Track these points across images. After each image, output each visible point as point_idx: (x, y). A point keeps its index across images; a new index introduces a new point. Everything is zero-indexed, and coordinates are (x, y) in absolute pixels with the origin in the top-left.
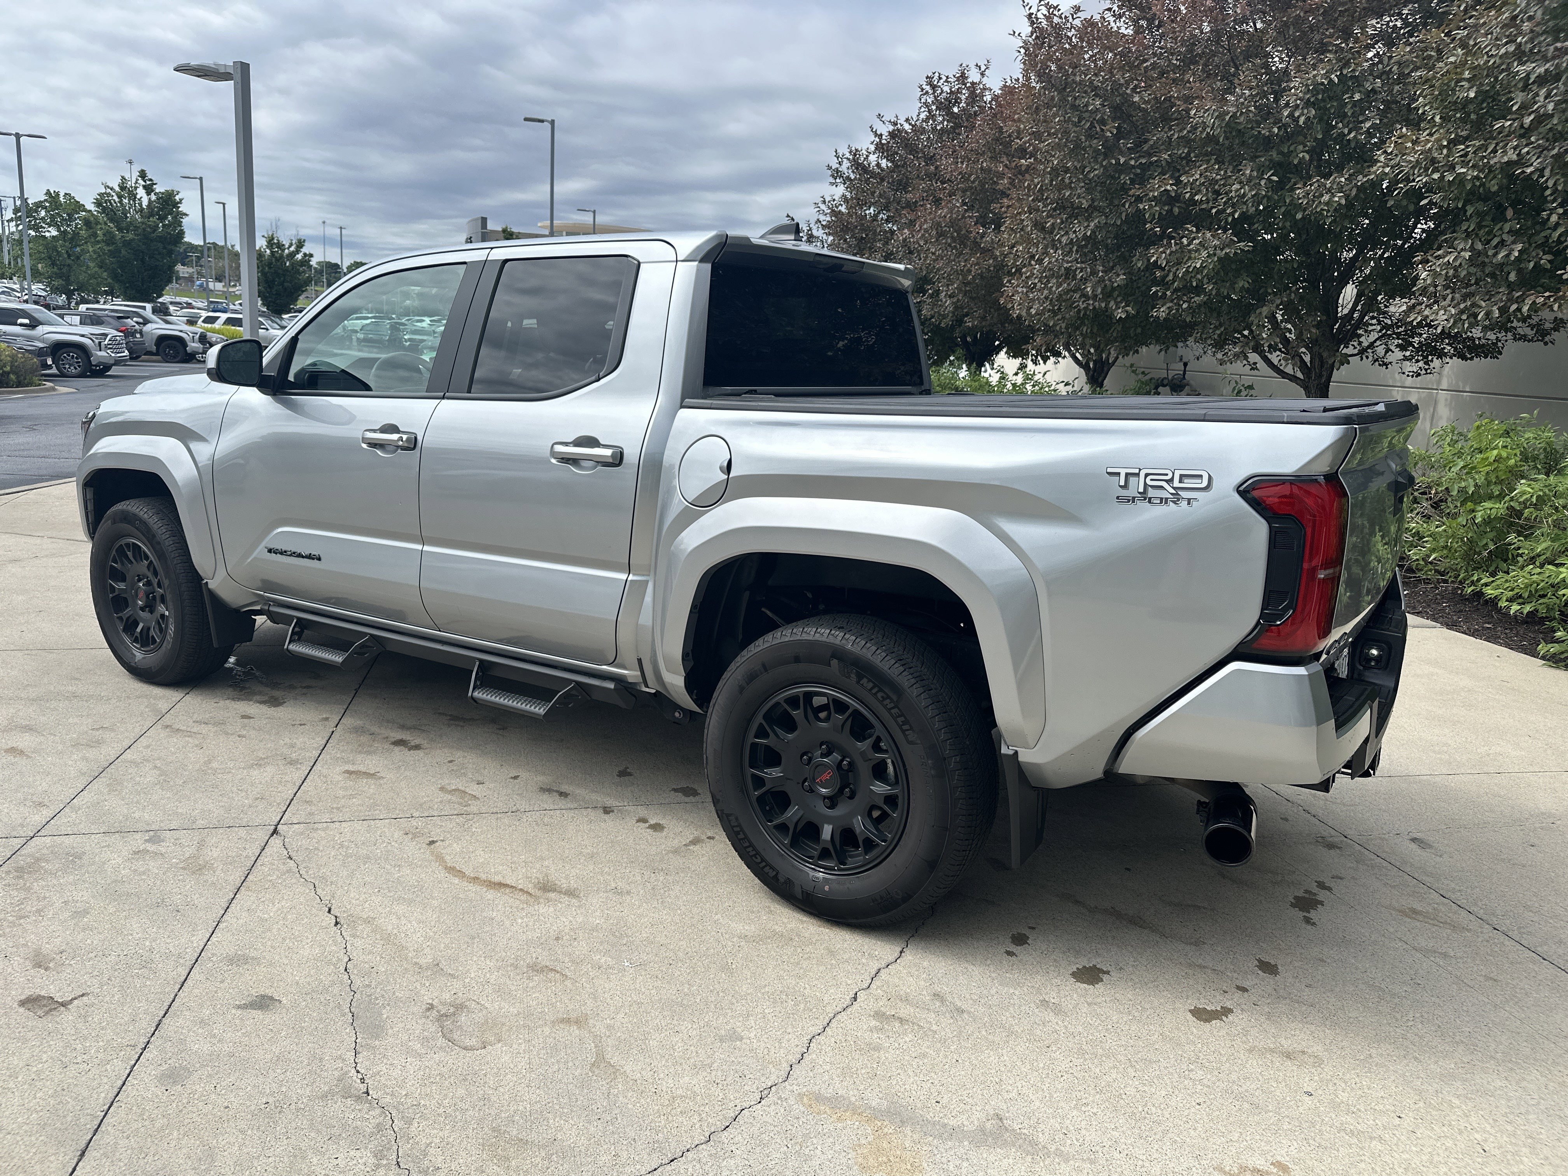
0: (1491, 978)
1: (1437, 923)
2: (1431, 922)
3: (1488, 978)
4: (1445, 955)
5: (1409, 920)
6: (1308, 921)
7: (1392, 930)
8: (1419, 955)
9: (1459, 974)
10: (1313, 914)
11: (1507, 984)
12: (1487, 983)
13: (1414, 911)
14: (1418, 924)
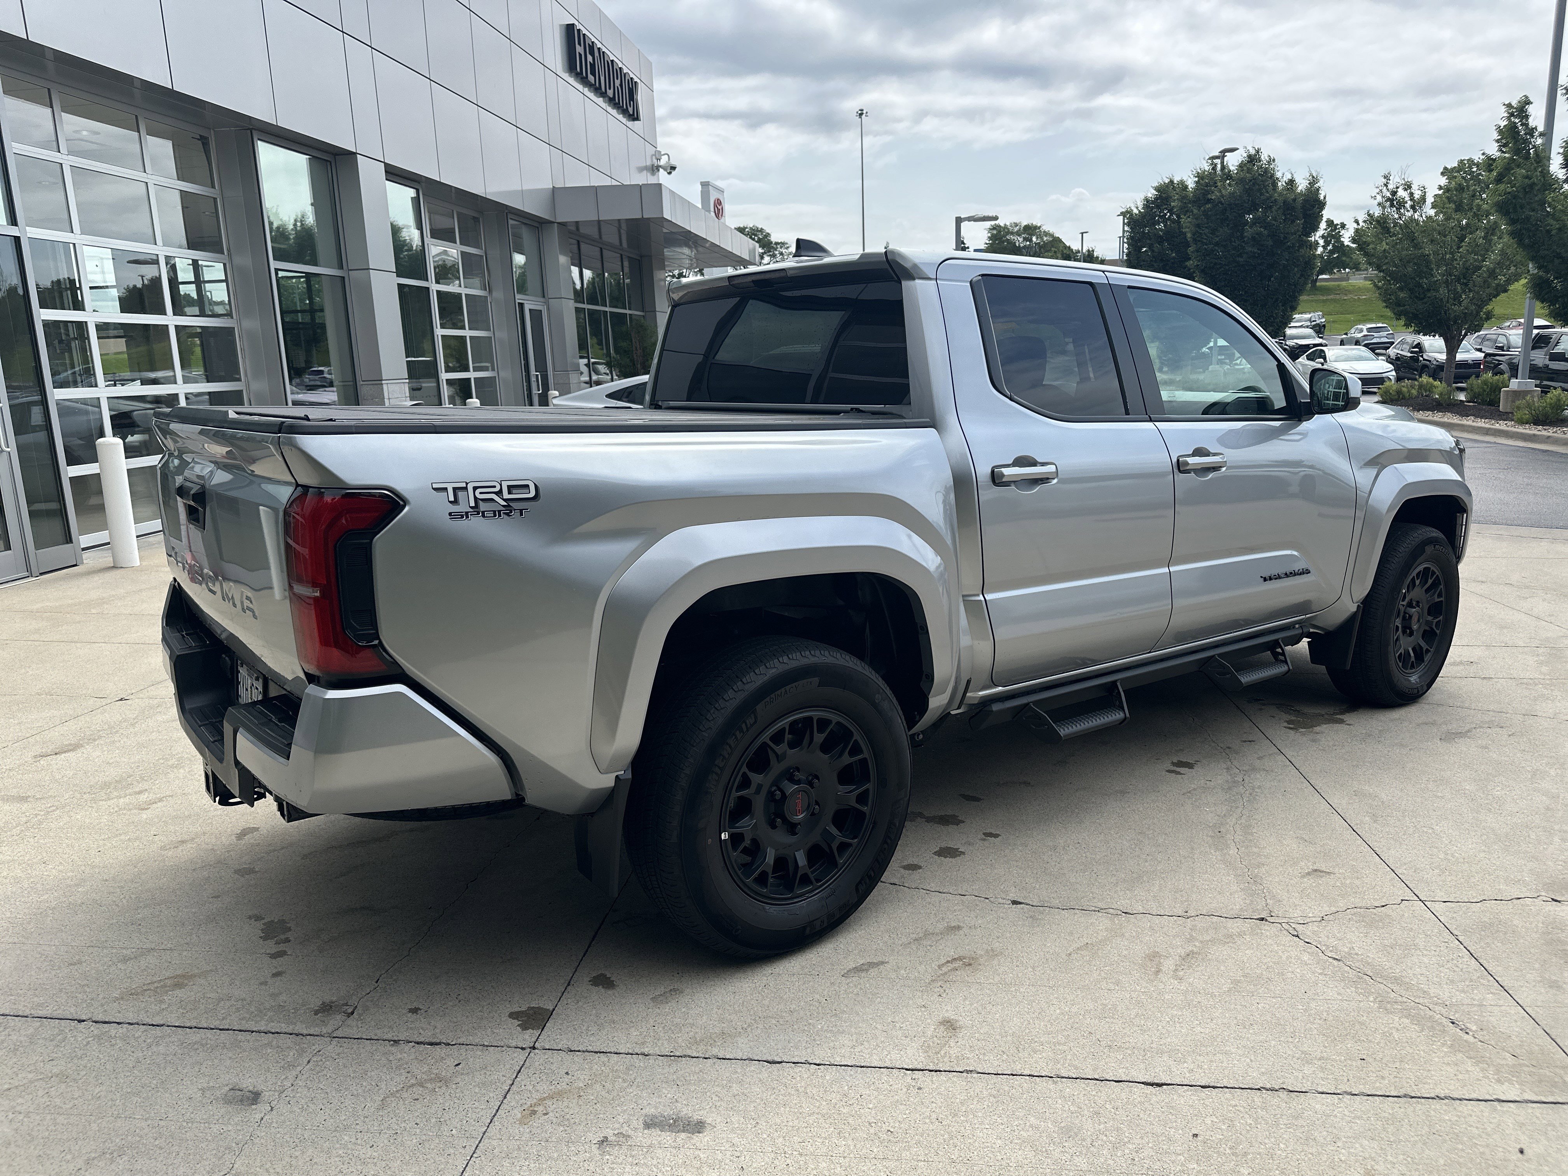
0: (75, 964)
1: (150, 987)
2: (156, 985)
3: (80, 962)
4: (125, 960)
5: (179, 972)
6: (258, 918)
7: (185, 953)
8: (148, 946)
9: (105, 951)
10: (260, 925)
11: (60, 968)
12: (77, 957)
13: (178, 986)
14: (168, 974)
